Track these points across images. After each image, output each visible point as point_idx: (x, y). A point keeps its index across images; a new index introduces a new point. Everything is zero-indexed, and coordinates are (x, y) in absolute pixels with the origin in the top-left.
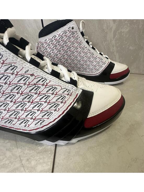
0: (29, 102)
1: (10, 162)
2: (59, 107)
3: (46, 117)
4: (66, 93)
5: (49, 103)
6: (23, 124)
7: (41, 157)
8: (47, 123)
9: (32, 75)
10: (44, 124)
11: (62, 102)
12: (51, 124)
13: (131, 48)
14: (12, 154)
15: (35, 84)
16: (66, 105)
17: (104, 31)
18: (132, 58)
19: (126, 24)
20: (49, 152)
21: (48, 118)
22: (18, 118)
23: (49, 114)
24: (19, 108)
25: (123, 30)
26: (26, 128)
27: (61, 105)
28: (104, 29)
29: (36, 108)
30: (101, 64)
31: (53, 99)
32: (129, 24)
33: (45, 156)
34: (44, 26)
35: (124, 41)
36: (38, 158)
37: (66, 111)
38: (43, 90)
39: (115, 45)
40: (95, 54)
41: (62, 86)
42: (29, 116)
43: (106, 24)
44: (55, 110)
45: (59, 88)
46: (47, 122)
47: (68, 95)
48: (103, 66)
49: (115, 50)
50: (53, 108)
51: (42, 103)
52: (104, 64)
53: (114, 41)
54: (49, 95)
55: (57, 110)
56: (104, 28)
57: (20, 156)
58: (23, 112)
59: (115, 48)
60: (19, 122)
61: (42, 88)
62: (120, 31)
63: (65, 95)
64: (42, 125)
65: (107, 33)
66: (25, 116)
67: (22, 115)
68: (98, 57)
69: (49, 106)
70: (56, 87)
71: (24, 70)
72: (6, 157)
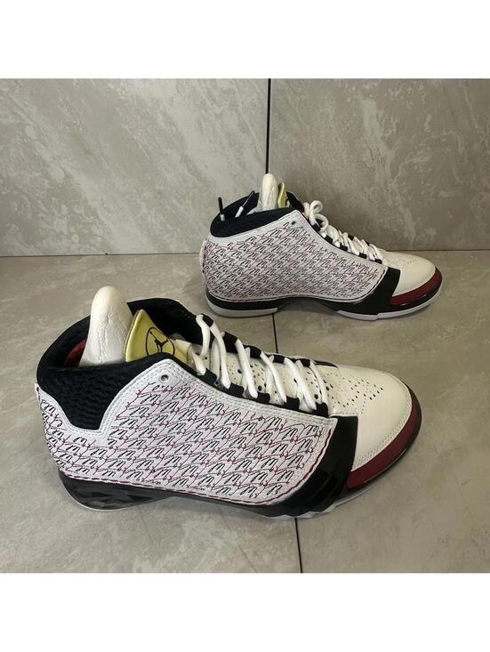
0: (255, 458)
1: (228, 558)
2: (303, 461)
3: (283, 479)
4: (312, 433)
5: (287, 456)
6: (246, 494)
7: (276, 546)
8: (286, 491)
9: (260, 419)
10: (281, 491)
11: (307, 452)
12: (293, 491)
13: (443, 194)
14: (226, 543)
15: (264, 431)
16: (315, 456)
17: (366, 166)
18: (451, 216)
19: (422, 147)
20: (288, 535)
21: (287, 483)
22: (238, 484)
23: (288, 474)
24: (241, 469)
25: (415, 160)
26: (252, 499)
27: (306, 456)
28: (364, 163)
29: (267, 466)
30: (365, 278)
31: (292, 448)
32: (429, 148)
33: (283, 544)
34: (225, 206)
35: (422, 182)
36: (271, 548)
37: (316, 466)
38: (276, 437)
39: (397, 191)
40: (348, 260)
41: (304, 422)
42: (257, 481)
43: (368, 151)
44: (298, 467)
45: (300, 428)
46: (285, 488)
47: (315, 436)
48: (371, 281)
49: (400, 202)
50: (294, 464)
51: (276, 457)
52: (374, 276)
53: (393, 184)
54: (286, 443)
55: (301, 466)
56: (365, 159)
57: (239, 546)
58: (246, 474)
59: (398, 197)
60: (241, 491)
61: (275, 433)
62: (406, 163)
63: (311, 438)
64: (278, 495)
65: (373, 169)
66: (250, 480)
67: (245, 479)
68: (356, 263)
69: (288, 462)
70: (296, 427)
71: (250, 414)
72: (217, 549)
